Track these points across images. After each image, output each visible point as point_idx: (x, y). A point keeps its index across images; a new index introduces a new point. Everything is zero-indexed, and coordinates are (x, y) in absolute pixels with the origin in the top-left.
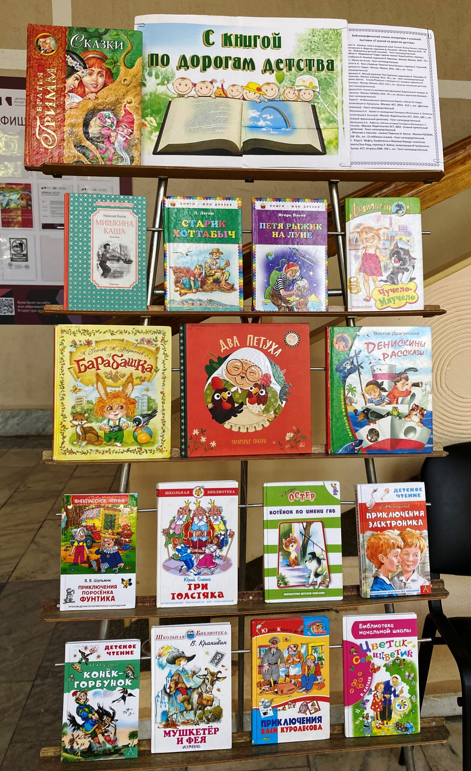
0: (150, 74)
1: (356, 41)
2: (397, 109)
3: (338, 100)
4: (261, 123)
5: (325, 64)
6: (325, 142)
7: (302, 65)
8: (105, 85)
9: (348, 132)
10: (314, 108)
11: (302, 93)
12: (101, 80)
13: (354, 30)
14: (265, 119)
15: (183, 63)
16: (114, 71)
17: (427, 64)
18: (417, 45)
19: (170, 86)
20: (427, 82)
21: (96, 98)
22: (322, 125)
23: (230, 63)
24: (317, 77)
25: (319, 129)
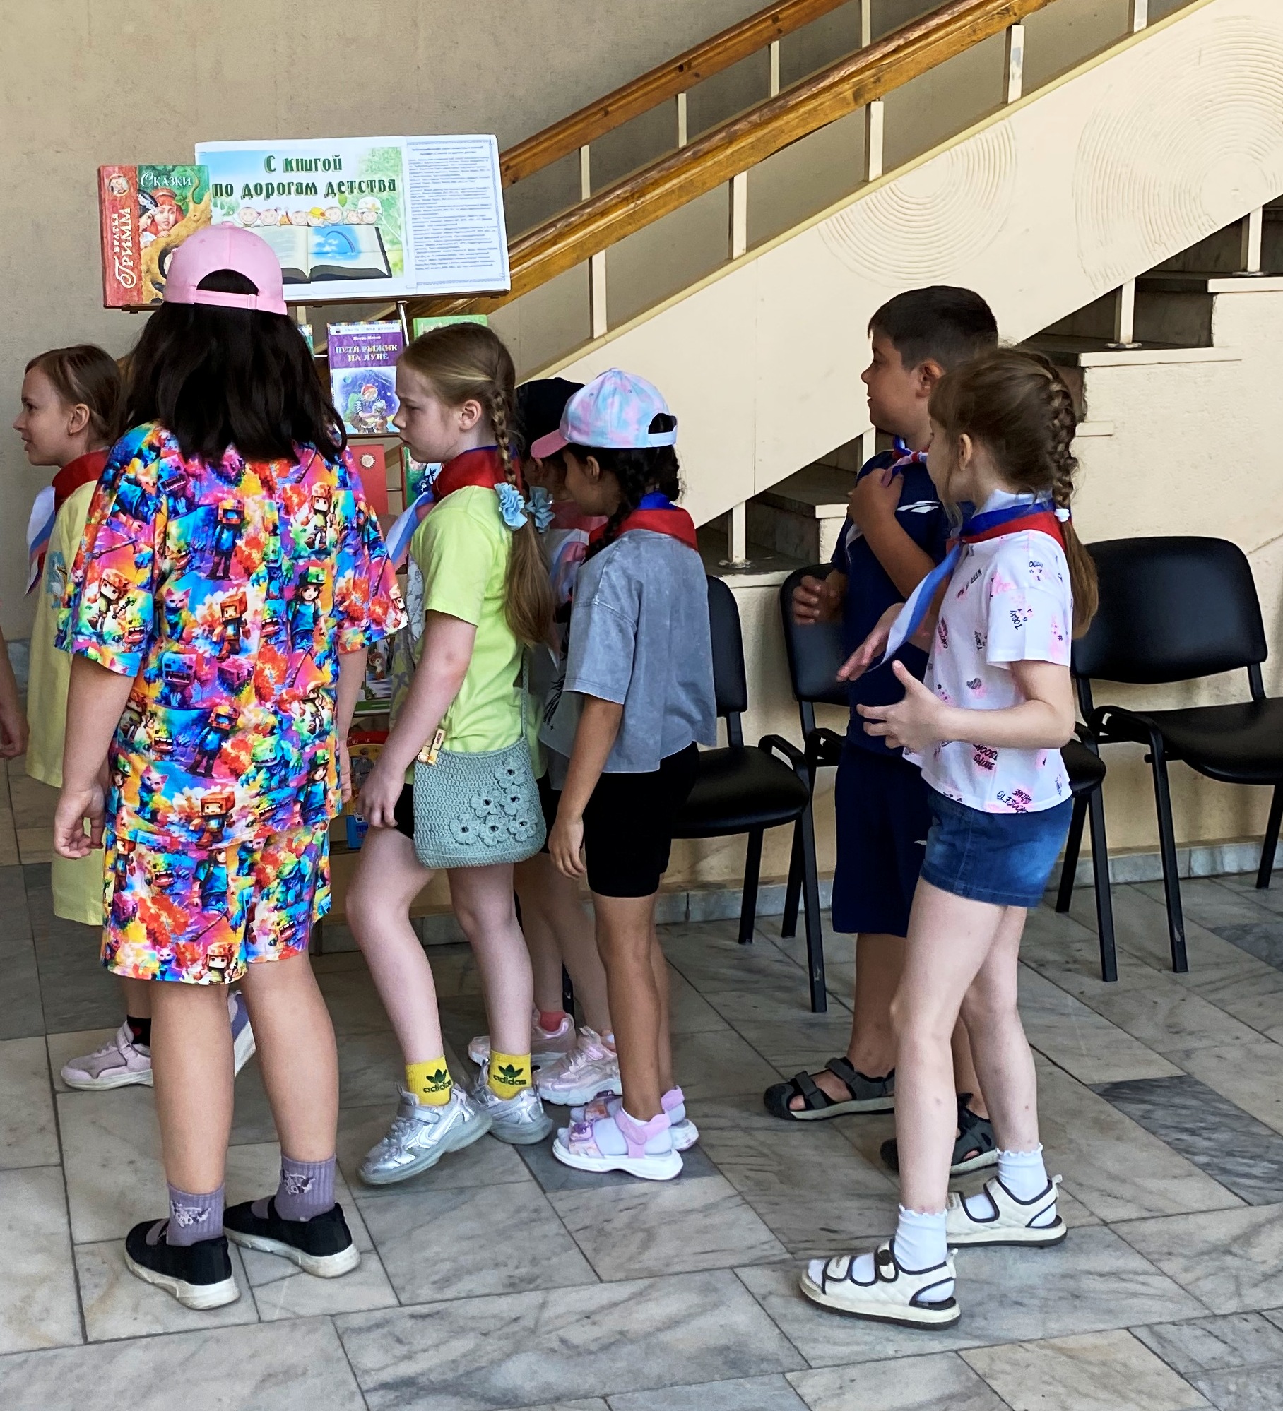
0: (215, 205)
1: (417, 156)
2: (460, 224)
3: (400, 221)
4: (327, 249)
5: (387, 184)
6: (391, 265)
7: (364, 186)
8: (176, 222)
9: (413, 254)
10: (377, 229)
11: (364, 215)
12: (172, 218)
13: (413, 144)
14: (330, 245)
15: (247, 192)
16: (183, 208)
17: (490, 174)
18: (480, 153)
19: (235, 216)
20: (490, 192)
21: (169, 235)
22: (386, 247)
23: (293, 188)
24: (379, 198)
25: (383, 251)
